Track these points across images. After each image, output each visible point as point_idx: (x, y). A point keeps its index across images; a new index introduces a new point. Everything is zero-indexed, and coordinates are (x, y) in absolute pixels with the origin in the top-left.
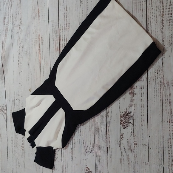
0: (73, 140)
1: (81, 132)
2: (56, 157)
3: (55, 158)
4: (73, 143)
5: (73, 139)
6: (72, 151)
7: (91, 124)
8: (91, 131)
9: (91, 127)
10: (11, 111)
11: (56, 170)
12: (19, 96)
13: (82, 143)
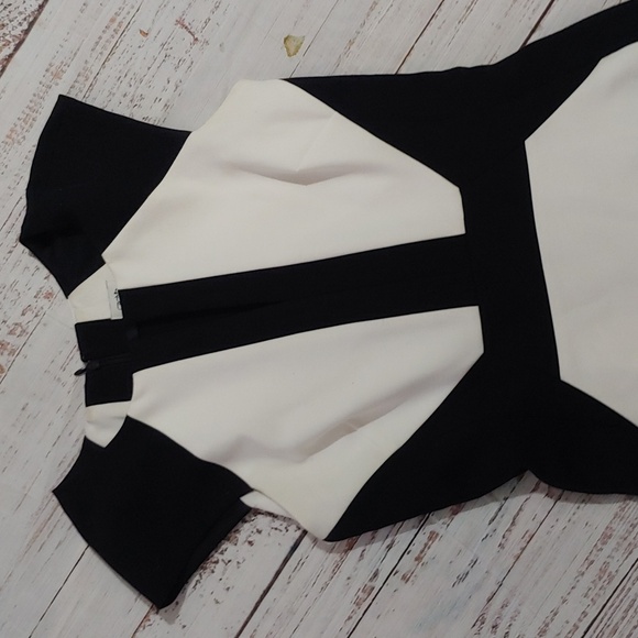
0: (422, 538)
1: (518, 531)
2: (230, 550)
3: (217, 556)
4: (416, 549)
5: (428, 528)
6: (368, 590)
7: (620, 529)
8: (597, 565)
9: (612, 543)
10: (57, 75)
11: (177, 626)
12: (181, 23)
13: (478, 587)
